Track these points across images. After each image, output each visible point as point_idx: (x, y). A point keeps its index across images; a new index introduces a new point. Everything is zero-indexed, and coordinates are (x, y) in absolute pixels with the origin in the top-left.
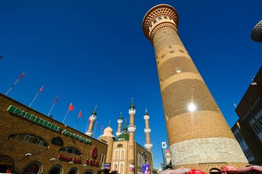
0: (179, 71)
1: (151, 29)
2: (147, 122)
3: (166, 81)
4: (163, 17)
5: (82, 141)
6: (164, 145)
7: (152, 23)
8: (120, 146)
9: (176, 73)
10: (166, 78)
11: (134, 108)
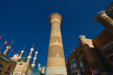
0: (57, 42)
1: (52, 21)
2: (36, 55)
3: (52, 43)
4: (57, 18)
5: (5, 61)
6: (39, 65)
7: (53, 18)
8: (21, 64)
9: (56, 42)
10: (52, 42)
11: (34, 48)
